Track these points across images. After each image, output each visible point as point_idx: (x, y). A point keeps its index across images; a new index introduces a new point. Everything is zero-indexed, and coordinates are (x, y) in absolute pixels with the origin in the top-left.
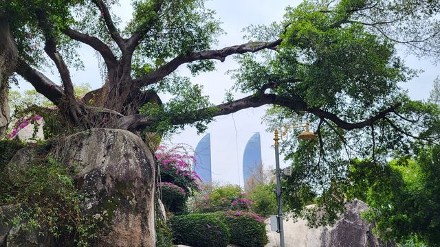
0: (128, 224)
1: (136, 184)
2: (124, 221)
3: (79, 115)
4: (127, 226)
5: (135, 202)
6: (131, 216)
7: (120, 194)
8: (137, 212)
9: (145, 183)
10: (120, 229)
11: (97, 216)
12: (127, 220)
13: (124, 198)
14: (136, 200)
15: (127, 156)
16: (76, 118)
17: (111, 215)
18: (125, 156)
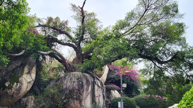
0: (75, 103)
1: (75, 91)
2: (73, 102)
3: (69, 68)
4: (74, 104)
5: (76, 97)
6: (75, 101)
7: (70, 94)
8: (77, 99)
9: (79, 90)
10: (72, 105)
11: (65, 101)
12: (74, 102)
13: (72, 96)
14: (76, 96)
15: (74, 82)
16: (68, 69)
17: (69, 101)
18: (73, 82)
